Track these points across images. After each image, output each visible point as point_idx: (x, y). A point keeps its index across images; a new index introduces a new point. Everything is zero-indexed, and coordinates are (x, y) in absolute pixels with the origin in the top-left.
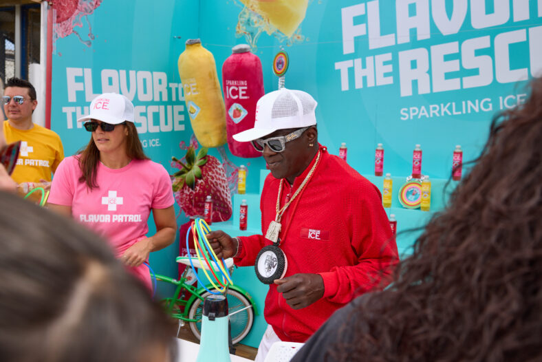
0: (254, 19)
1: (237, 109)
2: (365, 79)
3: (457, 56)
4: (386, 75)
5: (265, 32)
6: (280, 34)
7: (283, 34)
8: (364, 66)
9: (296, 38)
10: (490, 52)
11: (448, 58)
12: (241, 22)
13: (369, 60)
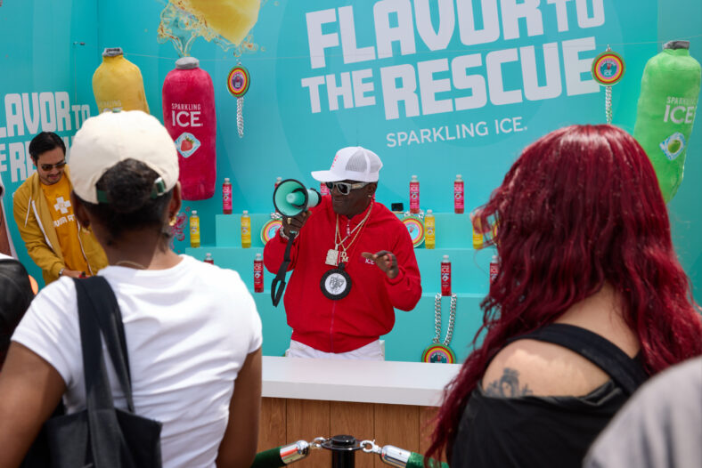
0: (185, 19)
1: (187, 140)
2: (340, 99)
3: (447, 75)
4: (366, 94)
5: (202, 38)
6: (223, 40)
7: (228, 41)
8: (339, 84)
9: (246, 46)
10: (481, 71)
11: (437, 76)
12: (166, 23)
13: (345, 76)
